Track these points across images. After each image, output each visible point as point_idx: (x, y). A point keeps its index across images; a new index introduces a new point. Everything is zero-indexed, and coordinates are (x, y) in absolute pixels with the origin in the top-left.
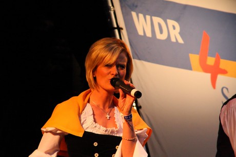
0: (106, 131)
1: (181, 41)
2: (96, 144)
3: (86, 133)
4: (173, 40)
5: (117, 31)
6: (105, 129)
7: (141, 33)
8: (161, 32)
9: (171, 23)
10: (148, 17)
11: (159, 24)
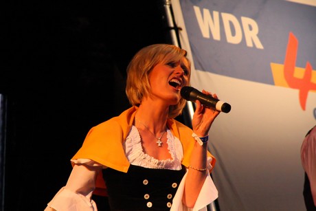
0: (158, 164)
1: (259, 46)
2: (146, 182)
3: (132, 167)
4: (249, 44)
5: (173, 32)
6: (157, 161)
7: (206, 35)
8: (233, 33)
9: (247, 21)
10: (216, 14)
11: (231, 23)
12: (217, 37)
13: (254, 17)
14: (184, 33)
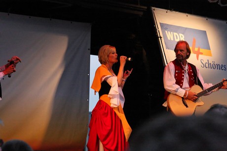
5: (159, 38)
7: (169, 39)
8: (177, 38)
9: (181, 35)
10: (172, 33)
11: (176, 35)
12: (172, 39)
13: (183, 34)
14: (162, 39)
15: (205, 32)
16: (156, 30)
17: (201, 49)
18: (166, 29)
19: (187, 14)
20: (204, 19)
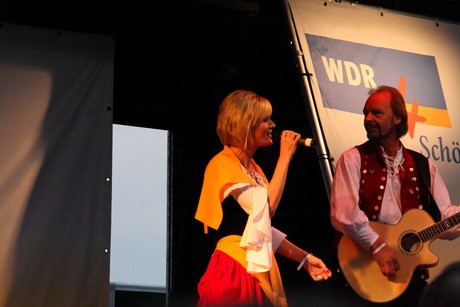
4: (367, 85)
5: (306, 77)
7: (332, 79)
8: (354, 78)
9: (364, 67)
10: (339, 62)
11: (352, 69)
12: (341, 80)
15: (431, 60)
16: (296, 54)
17: (420, 108)
18: (324, 51)
19: (382, 10)
20: (430, 23)
